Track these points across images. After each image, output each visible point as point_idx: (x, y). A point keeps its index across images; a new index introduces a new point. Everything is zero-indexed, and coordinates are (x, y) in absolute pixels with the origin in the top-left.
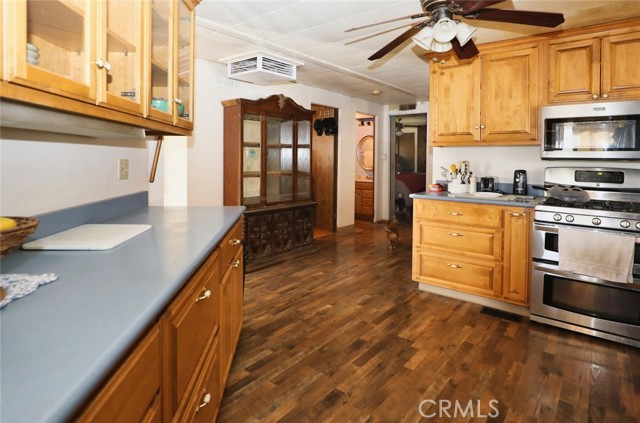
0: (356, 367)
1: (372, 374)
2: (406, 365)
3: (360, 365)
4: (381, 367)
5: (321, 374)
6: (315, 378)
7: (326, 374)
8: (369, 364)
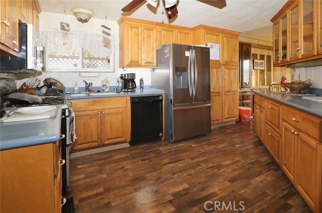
0: (218, 192)
1: (210, 187)
2: (188, 186)
3: (215, 192)
4: (203, 189)
5: (240, 192)
6: (243, 191)
7: (236, 192)
8: (209, 192)
